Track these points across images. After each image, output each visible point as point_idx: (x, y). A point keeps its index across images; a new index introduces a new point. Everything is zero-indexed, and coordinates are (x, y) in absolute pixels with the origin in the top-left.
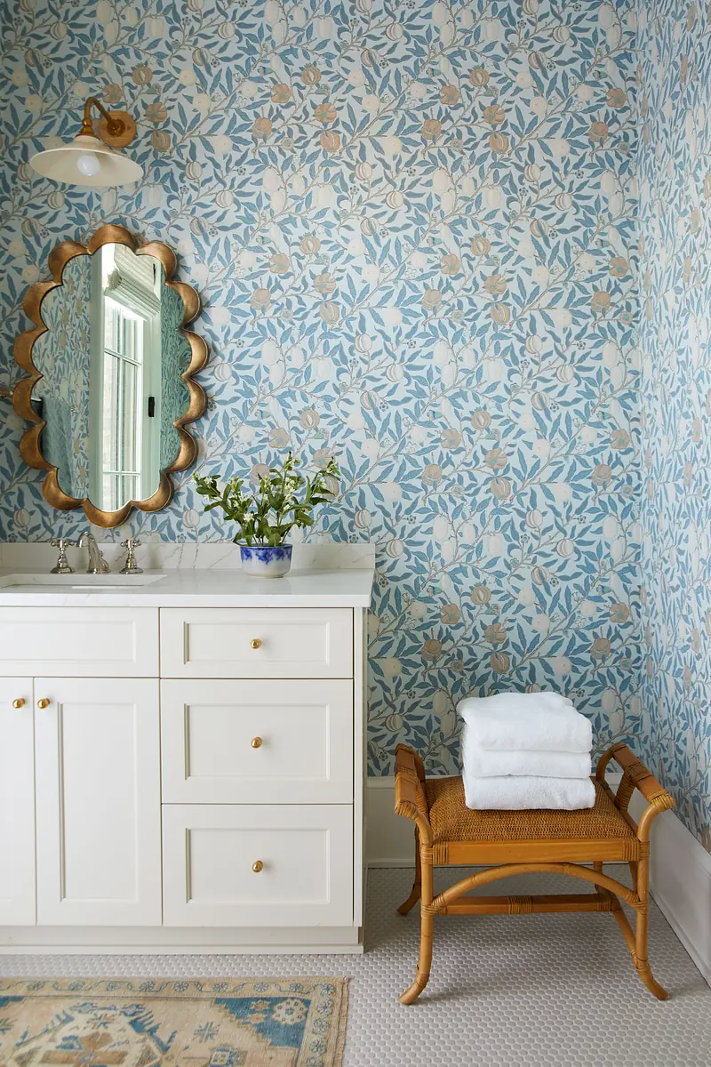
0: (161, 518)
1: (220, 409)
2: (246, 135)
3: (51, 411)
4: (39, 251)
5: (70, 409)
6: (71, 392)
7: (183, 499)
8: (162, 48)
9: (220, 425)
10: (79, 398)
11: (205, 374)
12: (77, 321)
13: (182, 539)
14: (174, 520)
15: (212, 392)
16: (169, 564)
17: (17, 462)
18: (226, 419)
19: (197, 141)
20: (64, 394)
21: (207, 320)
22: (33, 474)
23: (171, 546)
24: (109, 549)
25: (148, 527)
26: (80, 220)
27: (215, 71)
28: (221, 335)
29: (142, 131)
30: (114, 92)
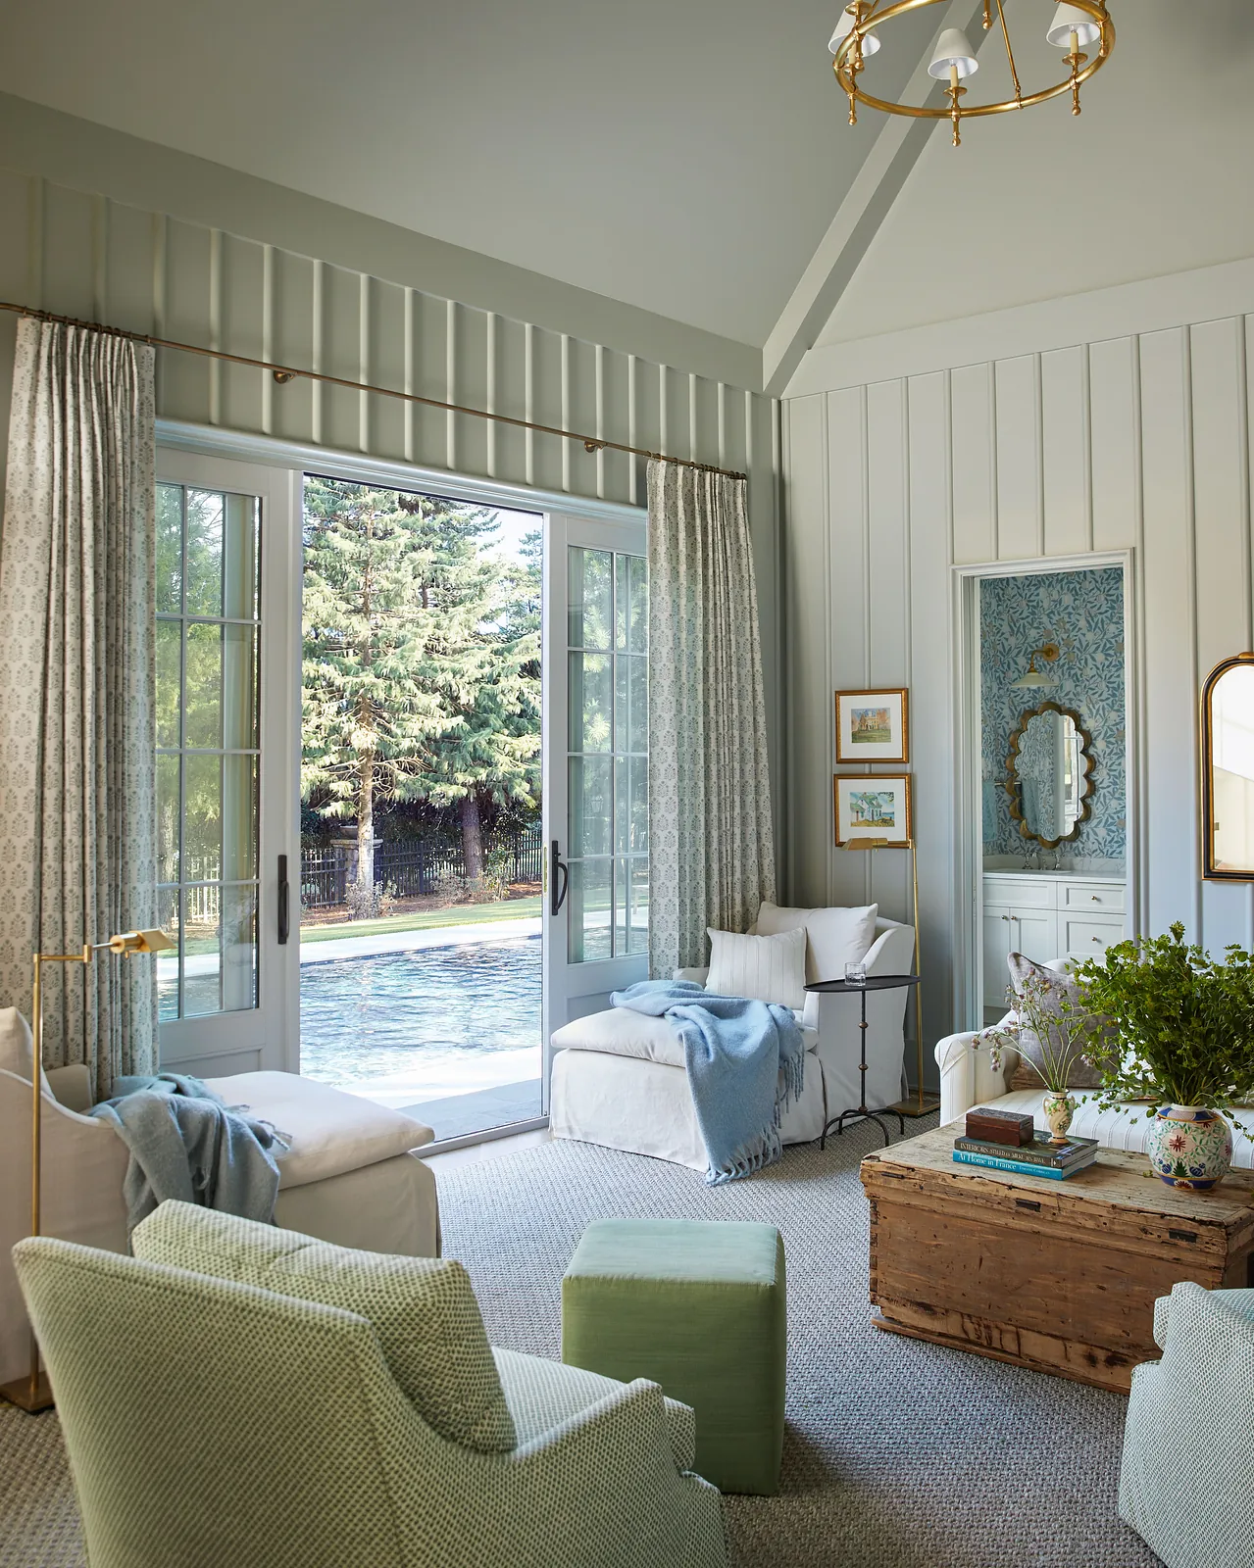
0: (1074, 845)
1: (1102, 791)
2: (1111, 652)
3: (1025, 789)
4: (1016, 713)
5: (1038, 782)
6: (1041, 771)
7: (1085, 836)
8: (1070, 610)
9: (1102, 799)
10: (1046, 773)
11: (1094, 774)
12: (1043, 730)
13: (1085, 856)
14: (1081, 846)
15: (1097, 783)
16: (1078, 867)
17: (1008, 817)
18: (1104, 796)
19: (1089, 657)
20: (1037, 773)
21: (1094, 746)
22: (1015, 822)
23: (1079, 858)
24: (1048, 859)
25: (1068, 849)
26: (1035, 698)
27: (1096, 620)
28: (1102, 754)
29: (1061, 652)
30: (1048, 633)
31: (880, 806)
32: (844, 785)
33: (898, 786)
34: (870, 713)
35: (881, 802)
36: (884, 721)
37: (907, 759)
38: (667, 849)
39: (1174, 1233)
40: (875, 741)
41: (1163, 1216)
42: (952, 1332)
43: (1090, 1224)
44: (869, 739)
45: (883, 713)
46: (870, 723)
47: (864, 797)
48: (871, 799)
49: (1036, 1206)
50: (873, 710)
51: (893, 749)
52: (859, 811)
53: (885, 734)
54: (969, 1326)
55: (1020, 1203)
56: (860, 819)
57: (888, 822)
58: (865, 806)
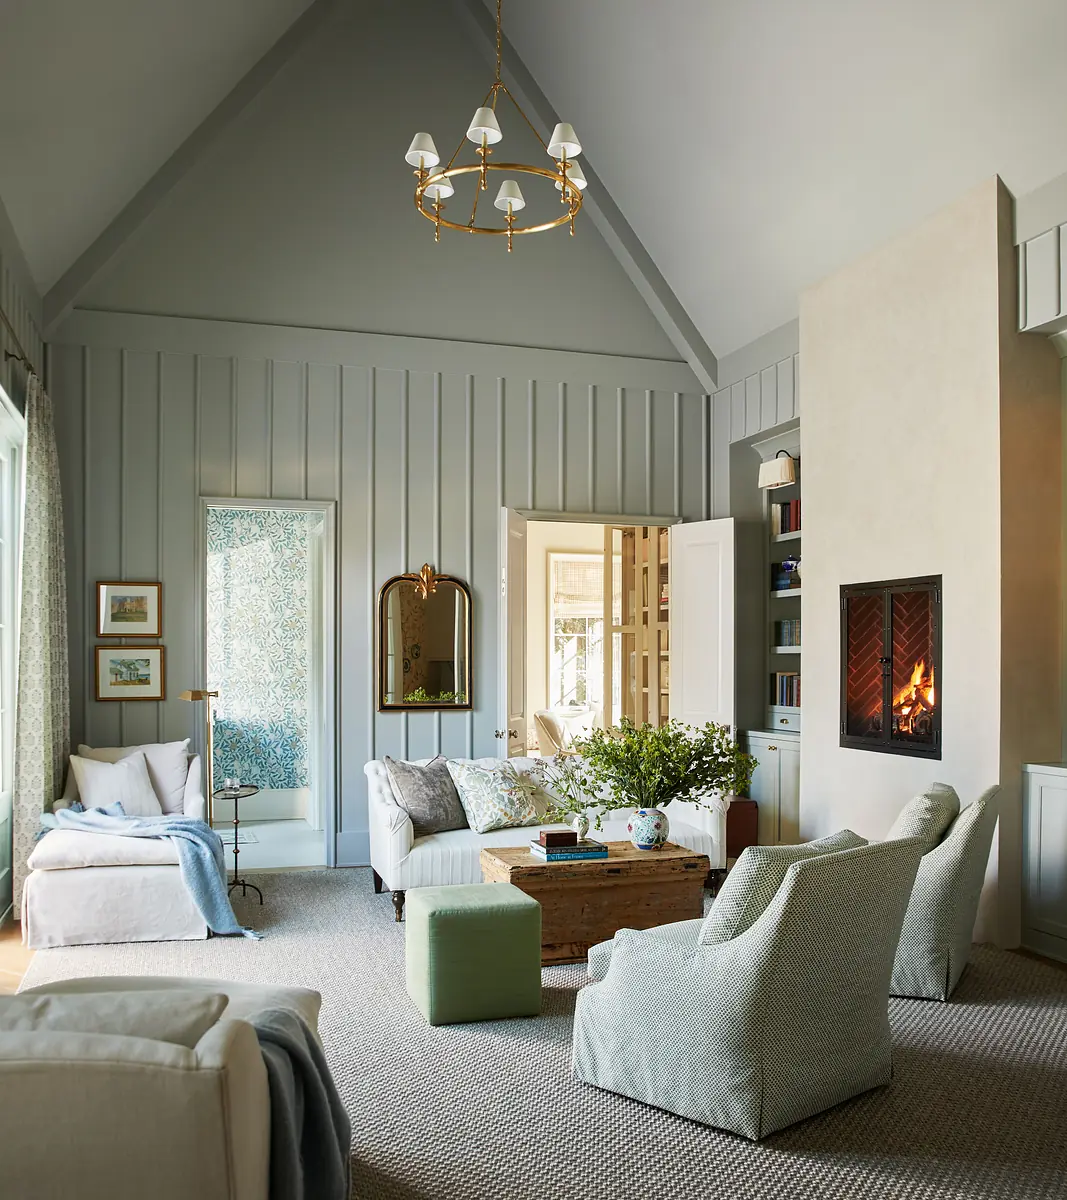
31: (138, 670)
32: (102, 653)
33: (154, 655)
34: (129, 600)
35: (138, 667)
36: (141, 606)
37: (159, 635)
38: (34, 705)
39: (687, 866)
40: (133, 621)
41: (681, 859)
42: (566, 955)
43: (647, 872)
44: (126, 619)
45: (141, 600)
46: (128, 607)
47: (123, 663)
48: (129, 665)
49: (618, 871)
50: (131, 597)
51: (150, 626)
52: (118, 673)
53: (142, 616)
54: (575, 948)
55: (610, 871)
56: (119, 679)
57: (145, 681)
58: (124, 670)
